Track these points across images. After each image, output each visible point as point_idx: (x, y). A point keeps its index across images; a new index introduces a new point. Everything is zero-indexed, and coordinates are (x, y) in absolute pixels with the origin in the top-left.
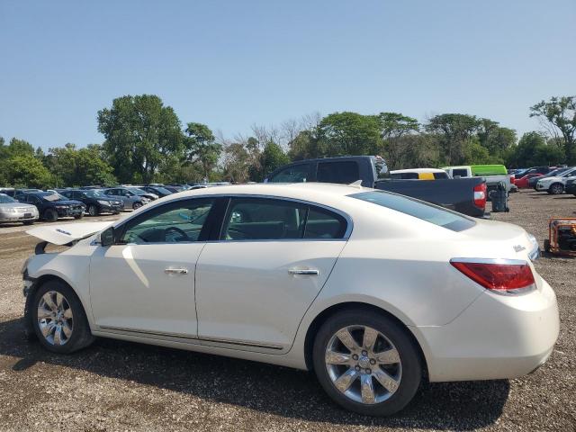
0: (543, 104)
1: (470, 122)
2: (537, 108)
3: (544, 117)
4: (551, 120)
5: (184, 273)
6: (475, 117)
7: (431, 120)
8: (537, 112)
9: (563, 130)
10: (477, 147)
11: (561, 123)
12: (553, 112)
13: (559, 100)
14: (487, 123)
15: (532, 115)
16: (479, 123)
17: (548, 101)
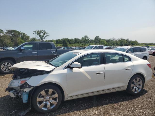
0: (36, 31)
1: (19, 33)
2: (35, 32)
3: (36, 34)
4: (38, 35)
5: (102, 73)
6: (20, 32)
7: (7, 31)
8: (35, 33)
9: (41, 38)
10: (22, 40)
11: (40, 36)
12: (38, 33)
13: (39, 31)
14: (24, 34)
15: (34, 33)
16: (22, 34)
17: (37, 30)
